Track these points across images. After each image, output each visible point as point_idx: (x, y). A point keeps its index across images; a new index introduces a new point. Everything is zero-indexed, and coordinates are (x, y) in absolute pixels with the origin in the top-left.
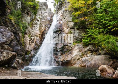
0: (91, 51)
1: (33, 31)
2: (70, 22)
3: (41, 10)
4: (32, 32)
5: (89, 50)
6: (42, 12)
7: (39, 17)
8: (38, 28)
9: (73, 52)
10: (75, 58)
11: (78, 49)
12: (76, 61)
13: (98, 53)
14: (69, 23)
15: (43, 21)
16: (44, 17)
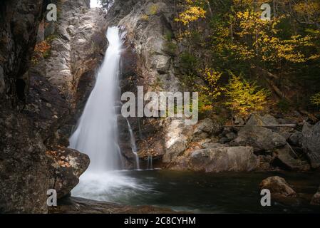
0: (208, 133)
1: (52, 69)
2: (158, 54)
3: (72, 9)
4: (49, 71)
5: (203, 131)
6: (76, 14)
7: (68, 29)
8: (67, 60)
9: (169, 135)
10: (173, 151)
11: (179, 127)
12: (175, 157)
13: (223, 139)
14: (155, 57)
15: (80, 44)
16: (83, 31)
